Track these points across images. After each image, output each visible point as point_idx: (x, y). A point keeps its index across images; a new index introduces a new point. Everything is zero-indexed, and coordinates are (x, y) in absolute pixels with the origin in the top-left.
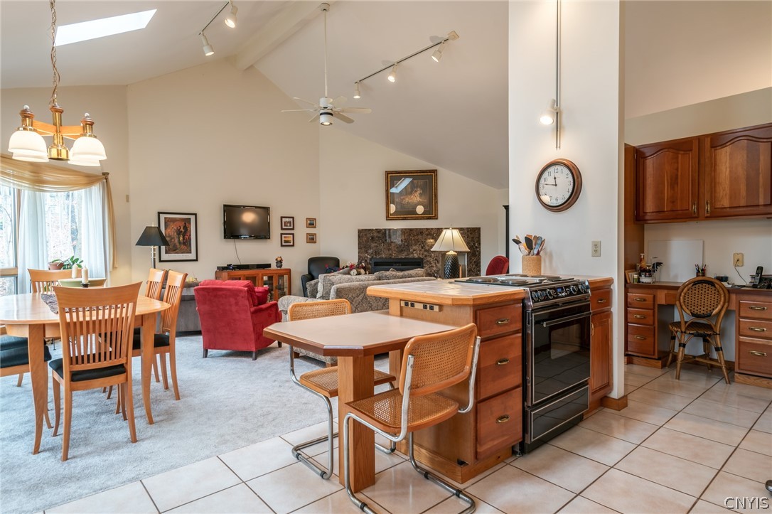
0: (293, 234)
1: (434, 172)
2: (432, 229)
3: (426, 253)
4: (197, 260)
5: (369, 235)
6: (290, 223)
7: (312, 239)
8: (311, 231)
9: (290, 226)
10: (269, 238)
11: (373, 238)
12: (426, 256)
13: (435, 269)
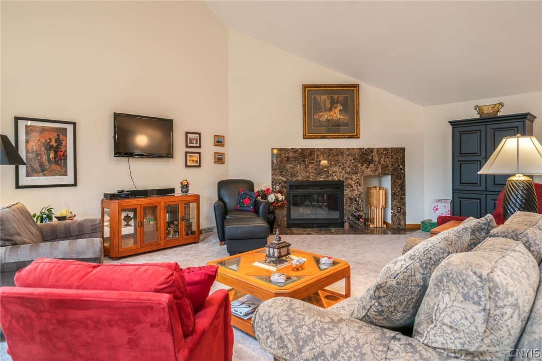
0: (199, 153)
1: (356, 87)
2: (353, 149)
3: (347, 175)
4: (75, 185)
5: (283, 155)
6: (197, 139)
7: (219, 159)
8: (219, 150)
9: (197, 143)
10: (172, 157)
11: (288, 158)
12: (346, 179)
13: (356, 192)
